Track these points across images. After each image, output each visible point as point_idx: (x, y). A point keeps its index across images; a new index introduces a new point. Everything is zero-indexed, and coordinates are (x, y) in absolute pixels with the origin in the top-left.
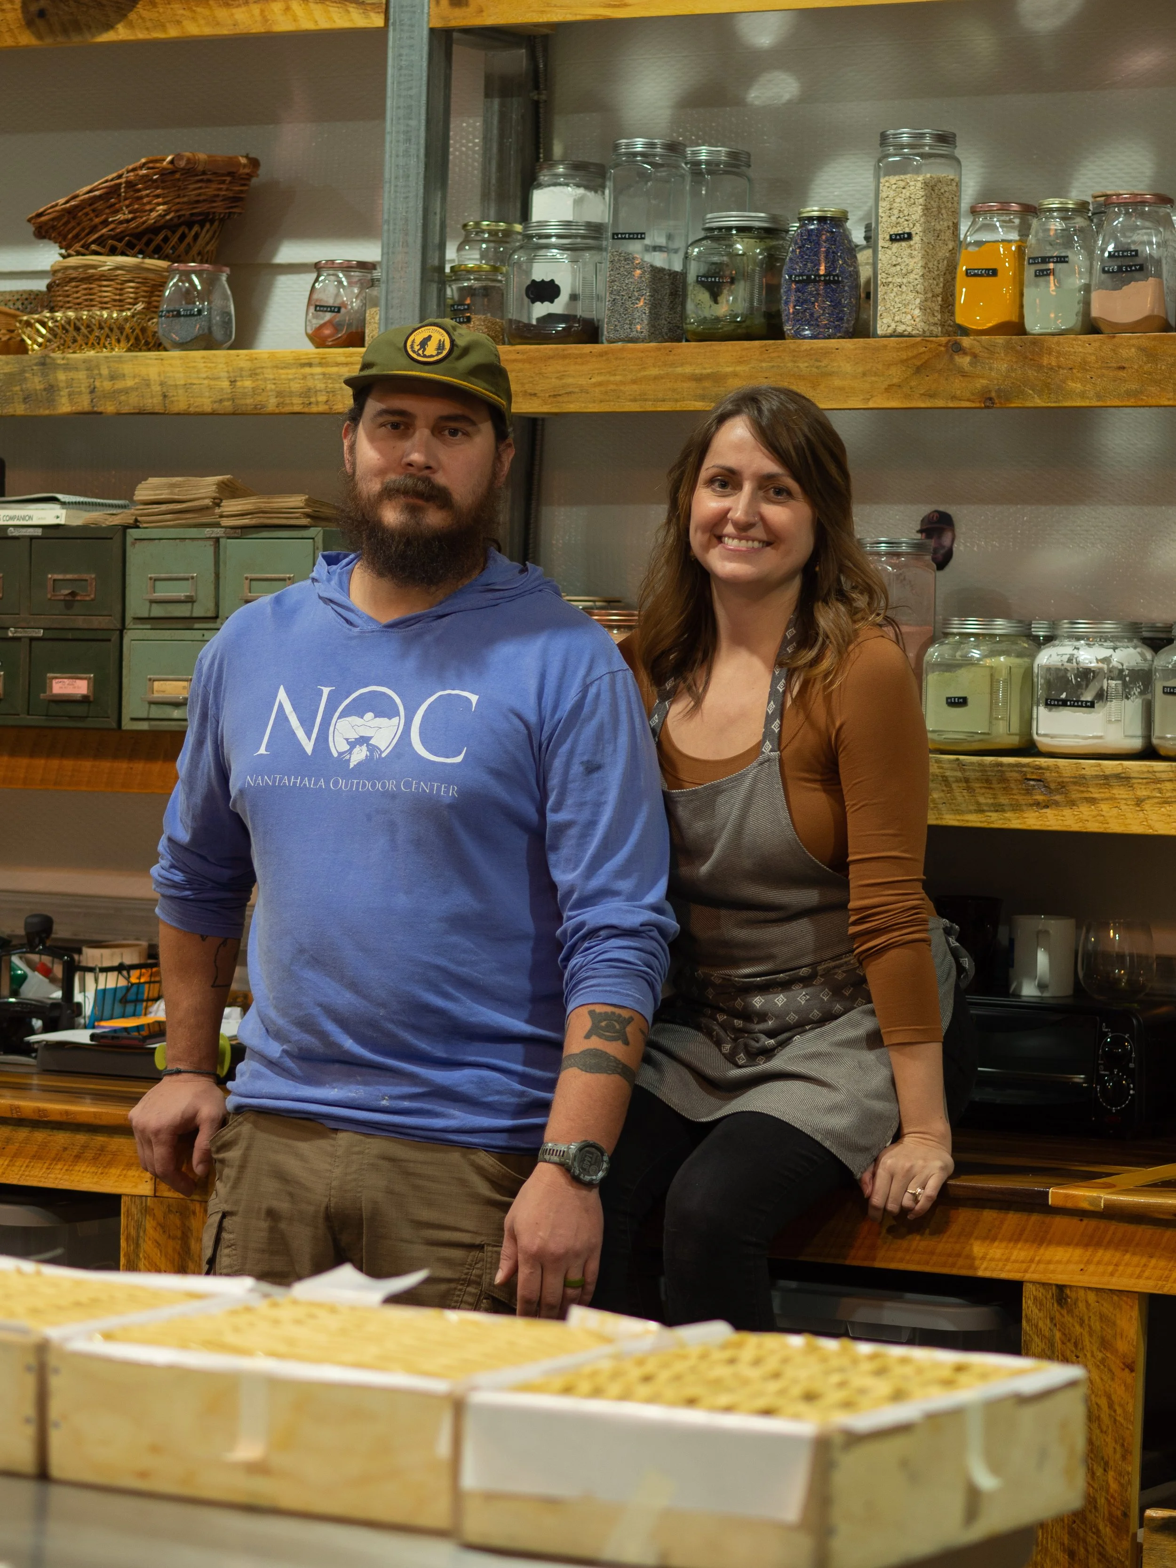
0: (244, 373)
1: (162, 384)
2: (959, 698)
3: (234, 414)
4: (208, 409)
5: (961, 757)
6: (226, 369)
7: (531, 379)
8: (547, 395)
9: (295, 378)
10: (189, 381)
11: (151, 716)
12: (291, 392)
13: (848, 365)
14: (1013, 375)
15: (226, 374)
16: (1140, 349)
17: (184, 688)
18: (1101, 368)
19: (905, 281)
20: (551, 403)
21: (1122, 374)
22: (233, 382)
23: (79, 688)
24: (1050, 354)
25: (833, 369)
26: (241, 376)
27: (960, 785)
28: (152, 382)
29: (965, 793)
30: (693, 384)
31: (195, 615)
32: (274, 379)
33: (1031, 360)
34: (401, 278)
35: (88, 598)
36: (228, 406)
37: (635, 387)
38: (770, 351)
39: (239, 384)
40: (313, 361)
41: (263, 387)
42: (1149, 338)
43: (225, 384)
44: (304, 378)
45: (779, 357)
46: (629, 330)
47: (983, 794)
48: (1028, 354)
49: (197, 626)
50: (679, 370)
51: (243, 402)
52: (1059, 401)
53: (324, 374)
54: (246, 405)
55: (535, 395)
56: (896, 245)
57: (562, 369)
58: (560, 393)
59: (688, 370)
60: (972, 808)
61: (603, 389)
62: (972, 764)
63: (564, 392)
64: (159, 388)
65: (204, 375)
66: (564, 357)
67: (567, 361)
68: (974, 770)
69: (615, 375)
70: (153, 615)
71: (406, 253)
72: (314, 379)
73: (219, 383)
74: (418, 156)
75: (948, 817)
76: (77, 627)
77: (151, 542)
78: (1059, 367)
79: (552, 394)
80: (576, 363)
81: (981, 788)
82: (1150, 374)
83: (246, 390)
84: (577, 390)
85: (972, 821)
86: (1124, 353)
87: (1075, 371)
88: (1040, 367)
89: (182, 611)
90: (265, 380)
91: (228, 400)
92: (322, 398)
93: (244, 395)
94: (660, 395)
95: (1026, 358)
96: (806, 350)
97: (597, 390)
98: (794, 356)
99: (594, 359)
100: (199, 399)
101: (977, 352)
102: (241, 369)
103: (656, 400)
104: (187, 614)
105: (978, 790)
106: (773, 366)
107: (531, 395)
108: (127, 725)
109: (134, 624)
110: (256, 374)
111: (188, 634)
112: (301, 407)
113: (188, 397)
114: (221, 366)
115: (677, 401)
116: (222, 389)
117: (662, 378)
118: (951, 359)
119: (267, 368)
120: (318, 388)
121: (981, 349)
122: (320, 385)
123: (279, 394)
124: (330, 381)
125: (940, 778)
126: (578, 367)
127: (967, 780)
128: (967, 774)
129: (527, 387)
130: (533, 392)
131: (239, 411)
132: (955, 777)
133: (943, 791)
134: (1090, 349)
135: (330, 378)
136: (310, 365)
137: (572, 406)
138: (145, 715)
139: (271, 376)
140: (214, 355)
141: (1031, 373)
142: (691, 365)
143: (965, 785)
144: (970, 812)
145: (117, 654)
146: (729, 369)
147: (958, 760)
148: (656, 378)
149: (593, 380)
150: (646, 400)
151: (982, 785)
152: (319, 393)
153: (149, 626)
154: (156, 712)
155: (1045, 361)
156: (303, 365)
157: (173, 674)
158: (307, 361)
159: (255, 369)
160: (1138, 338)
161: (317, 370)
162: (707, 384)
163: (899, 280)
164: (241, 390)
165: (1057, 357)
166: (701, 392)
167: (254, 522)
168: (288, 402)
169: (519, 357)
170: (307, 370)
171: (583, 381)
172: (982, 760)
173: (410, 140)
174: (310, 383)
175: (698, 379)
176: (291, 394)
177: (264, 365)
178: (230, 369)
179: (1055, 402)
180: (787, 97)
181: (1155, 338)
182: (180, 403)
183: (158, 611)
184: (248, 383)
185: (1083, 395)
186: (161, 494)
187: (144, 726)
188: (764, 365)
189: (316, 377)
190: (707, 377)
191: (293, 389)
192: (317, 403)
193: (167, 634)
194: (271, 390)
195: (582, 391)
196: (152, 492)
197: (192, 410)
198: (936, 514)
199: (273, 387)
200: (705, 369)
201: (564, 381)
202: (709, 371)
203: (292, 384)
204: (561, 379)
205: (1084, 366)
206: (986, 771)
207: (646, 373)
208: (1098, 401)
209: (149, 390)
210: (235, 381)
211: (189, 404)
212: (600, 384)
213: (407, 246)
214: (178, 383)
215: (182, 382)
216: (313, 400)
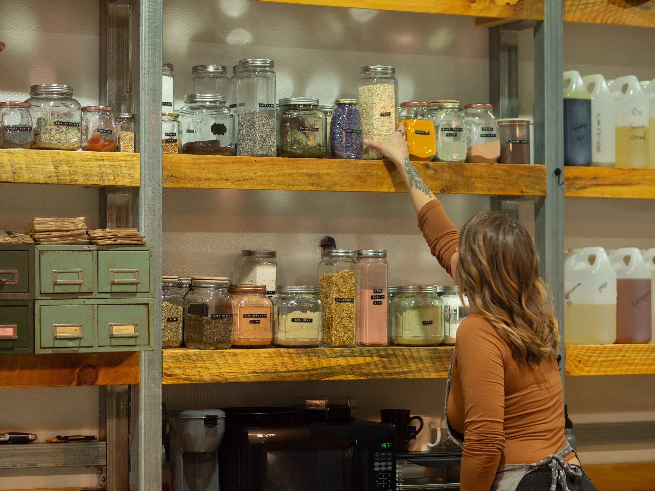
0: (63, 163)
1: (12, 167)
2: (430, 321)
3: (57, 184)
4: (42, 181)
5: (437, 347)
6: (51, 160)
7: (225, 172)
8: (234, 180)
9: (94, 167)
10: (29, 166)
11: (55, 346)
12: (92, 174)
13: (380, 172)
14: (452, 179)
15: (52, 163)
16: (504, 170)
17: (76, 330)
18: (489, 178)
19: (388, 134)
20: (235, 185)
21: (497, 181)
22: (56, 167)
23: (8, 332)
24: (467, 171)
25: (374, 174)
26: (61, 164)
27: (437, 360)
28: (6, 166)
29: (440, 363)
30: (307, 178)
31: (82, 291)
32: (82, 167)
33: (459, 173)
34: (152, 118)
35: (13, 283)
36: (54, 180)
37: (279, 178)
38: (344, 164)
39: (60, 168)
40: (104, 158)
41: (75, 170)
42: (507, 166)
43: (52, 168)
44: (100, 166)
45: (348, 167)
46: (268, 151)
47: (447, 363)
48: (458, 170)
49: (80, 297)
50: (300, 171)
51: (63, 178)
52: (472, 192)
53: (111, 165)
54: (66, 180)
55: (227, 180)
56: (383, 118)
57: (241, 168)
58: (240, 179)
59: (305, 171)
60: (443, 369)
61: (263, 179)
62: (442, 350)
63: (243, 179)
64: (10, 169)
65: (38, 163)
66: (242, 162)
67: (244, 164)
68: (443, 353)
69: (269, 172)
70: (55, 291)
71: (155, 106)
72: (105, 168)
73: (48, 167)
74: (160, 57)
75: (433, 374)
76: (8, 299)
77: (54, 252)
78: (472, 177)
79: (236, 180)
80: (248, 166)
81: (446, 360)
82: (509, 181)
83: (65, 172)
84: (249, 179)
85: (443, 376)
86: (498, 172)
87: (478, 179)
88: (463, 176)
89: (75, 289)
90: (76, 167)
91: (55, 176)
92: (111, 178)
93: (64, 174)
94: (292, 183)
95: (457, 172)
96: (361, 164)
97: (260, 179)
98: (355, 167)
99: (257, 164)
100: (36, 176)
101: (436, 169)
102: (61, 161)
103: (290, 185)
104: (77, 291)
105: (445, 362)
106: (346, 171)
107: (225, 180)
108: (38, 351)
109: (41, 297)
110: (70, 163)
111: (75, 301)
112: (99, 182)
113: (29, 174)
114: (48, 158)
115: (300, 185)
116: (50, 171)
117: (292, 174)
118: (426, 172)
119: (77, 160)
120: (108, 172)
121: (438, 167)
122: (109, 171)
123: (85, 174)
124: (115, 169)
125: (429, 357)
126: (249, 167)
127: (440, 358)
128: (440, 355)
129: (223, 176)
130: (226, 179)
131: (62, 183)
132: (435, 356)
133: (430, 363)
134: (483, 169)
135: (114, 167)
136: (103, 160)
137: (247, 186)
138: (52, 346)
139: (80, 165)
140: (44, 152)
141: (460, 179)
142: (306, 169)
143: (439, 359)
144: (442, 371)
145: (33, 313)
146: (325, 172)
147: (436, 349)
148: (289, 174)
149: (257, 174)
150: (284, 185)
151: (447, 359)
152: (109, 175)
153: (50, 298)
154: (58, 344)
155: (465, 174)
156: (99, 160)
157: (68, 322)
158: (101, 158)
159: (69, 161)
160: (503, 166)
161: (107, 163)
162: (314, 178)
163: (385, 133)
164: (62, 171)
165: (470, 173)
166: (312, 182)
167: (117, 242)
168: (91, 179)
169: (218, 161)
170: (101, 163)
171: (252, 174)
172: (446, 348)
173: (155, 49)
174: (103, 169)
175: (310, 175)
176: (92, 175)
177: (74, 159)
178: (54, 160)
179: (470, 192)
180: (246, 41)
181: (510, 166)
182: (25, 177)
183: (58, 289)
184: (66, 168)
185: (482, 189)
186: (53, 227)
187: (50, 351)
188: (341, 170)
189: (107, 166)
190: (315, 175)
191: (93, 172)
192: (108, 180)
193: (62, 302)
194: (80, 172)
195: (252, 179)
196: (45, 226)
197: (32, 181)
198: (327, 238)
199: (81, 170)
200: (313, 171)
201: (243, 174)
202: (315, 172)
203: (92, 169)
204: (241, 173)
205: (482, 177)
206: (448, 353)
207: (284, 172)
208: (488, 192)
209: (4, 169)
210: (57, 167)
211: (30, 178)
212: (261, 176)
213: (155, 102)
214: (22, 166)
215: (24, 166)
216: (106, 178)
